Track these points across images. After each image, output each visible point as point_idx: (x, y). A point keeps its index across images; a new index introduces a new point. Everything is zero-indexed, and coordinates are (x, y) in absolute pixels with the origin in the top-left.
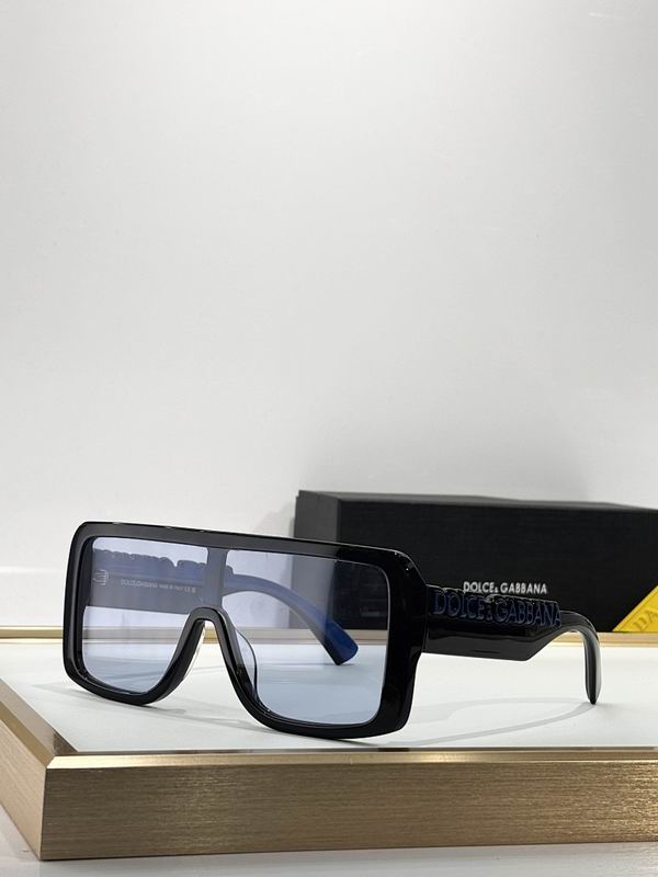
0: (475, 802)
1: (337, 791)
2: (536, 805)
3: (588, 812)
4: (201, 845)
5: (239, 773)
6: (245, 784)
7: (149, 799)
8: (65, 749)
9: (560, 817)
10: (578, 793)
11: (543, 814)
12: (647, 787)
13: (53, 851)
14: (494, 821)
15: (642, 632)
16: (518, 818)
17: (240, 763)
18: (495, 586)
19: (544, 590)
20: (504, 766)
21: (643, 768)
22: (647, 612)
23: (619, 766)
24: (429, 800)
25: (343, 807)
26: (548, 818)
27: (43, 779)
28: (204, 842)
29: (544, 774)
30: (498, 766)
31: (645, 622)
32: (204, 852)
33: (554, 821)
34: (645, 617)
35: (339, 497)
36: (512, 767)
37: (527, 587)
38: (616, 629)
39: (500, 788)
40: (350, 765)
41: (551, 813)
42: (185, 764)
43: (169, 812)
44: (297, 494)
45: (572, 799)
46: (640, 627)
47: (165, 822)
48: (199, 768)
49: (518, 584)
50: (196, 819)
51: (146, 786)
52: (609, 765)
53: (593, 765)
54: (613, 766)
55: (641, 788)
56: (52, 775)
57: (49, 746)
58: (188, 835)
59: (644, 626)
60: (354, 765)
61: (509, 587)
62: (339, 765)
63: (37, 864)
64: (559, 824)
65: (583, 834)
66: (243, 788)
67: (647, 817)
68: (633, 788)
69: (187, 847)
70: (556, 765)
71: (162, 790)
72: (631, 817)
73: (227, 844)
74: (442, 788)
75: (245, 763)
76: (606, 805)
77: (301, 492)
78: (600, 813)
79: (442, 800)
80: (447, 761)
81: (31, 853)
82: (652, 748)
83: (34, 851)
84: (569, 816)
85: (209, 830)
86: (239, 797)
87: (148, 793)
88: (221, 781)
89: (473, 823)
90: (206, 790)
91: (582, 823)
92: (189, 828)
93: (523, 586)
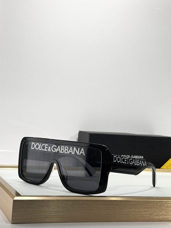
0: (124, 210)
1: (89, 207)
2: (140, 212)
3: (154, 214)
4: (53, 220)
5: (63, 202)
6: (65, 205)
7: (40, 208)
8: (18, 195)
9: (146, 215)
10: (151, 209)
11: (142, 214)
12: (169, 207)
13: (15, 221)
14: (129, 215)
15: (168, 169)
16: (135, 215)
17: (63, 199)
18: (130, 156)
19: (143, 157)
20: (132, 201)
21: (168, 202)
22: (169, 164)
23: (162, 202)
24: (112, 210)
25: (90, 211)
27: (12, 202)
28: (54, 220)
29: (142, 203)
30: (130, 201)
31: (169, 166)
32: (54, 222)
33: (145, 216)
34: (169, 165)
35: (90, 132)
36: (134, 201)
37: (138, 157)
38: (161, 168)
39: (131, 207)
40: (92, 200)
41: (144, 214)
42: (49, 199)
43: (45, 212)
44: (79, 132)
45: (150, 210)
46: (167, 167)
47: (44, 214)
48: (53, 200)
49: (136, 156)
50: (52, 214)
51: (39, 205)
52: (159, 201)
54: (160, 202)
56: (15, 201)
57: (14, 194)
58: (50, 218)
59: (168, 167)
60: (93, 200)
61: (133, 156)
62: (89, 200)
63: (11, 225)
64: (146, 216)
65: (152, 219)
66: (64, 206)
67: (169, 215)
68: (165, 207)
69: (50, 221)
70: (146, 201)
71: (43, 206)
72: (165, 215)
73: (60, 220)
74: (116, 207)
75: (65, 199)
76: (158, 212)
78: (157, 214)
79: (116, 209)
80: (117, 200)
82: (170, 197)
83: (10, 221)
84: (149, 215)
85: (55, 216)
86: (63, 208)
87: (40, 207)
88: (59, 204)
89: (124, 216)
90: (54, 206)
91: (152, 216)
92: (50, 216)
93: (137, 156)
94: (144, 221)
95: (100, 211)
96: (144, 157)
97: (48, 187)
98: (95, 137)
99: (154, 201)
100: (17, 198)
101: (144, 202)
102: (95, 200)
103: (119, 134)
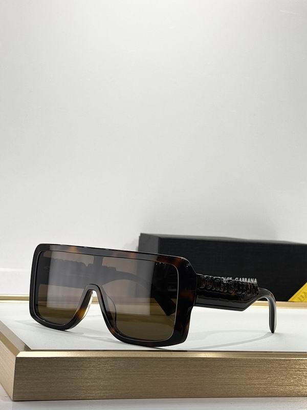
0: (220, 376)
1: (155, 370)
2: (250, 379)
3: (275, 382)
5: (108, 361)
6: (111, 366)
7: (65, 372)
8: (27, 349)
9: (261, 384)
10: (270, 373)
11: (252, 383)
12: (303, 371)
13: (19, 396)
14: (230, 386)
15: (302, 302)
16: (240, 384)
17: (109, 356)
20: (234, 360)
22: (305, 293)
23: (290, 360)
24: (198, 375)
25: (158, 378)
26: (255, 385)
27: (15, 362)
28: (91, 394)
29: (254, 364)
32: (91, 398)
33: (258, 386)
34: (303, 295)
35: (160, 236)
38: (289, 300)
39: (232, 370)
41: (257, 383)
42: (83, 356)
43: (74, 379)
44: (139, 235)
45: (267, 376)
46: (300, 299)
47: (72, 383)
48: (89, 358)
49: (243, 278)
50: (87, 383)
51: (64, 366)
52: (284, 360)
53: (277, 360)
54: (287, 360)
55: (300, 371)
56: (19, 360)
58: (83, 390)
59: (303, 299)
60: (163, 358)
62: (155, 358)
63: (11, 403)
64: (260, 388)
65: (272, 393)
66: (110, 368)
67: (302, 385)
68: (296, 371)
69: (83, 396)
71: (72, 368)
72: (295, 385)
73: (102, 395)
74: (204, 369)
75: (111, 356)
76: (283, 379)
77: (142, 234)
78: (280, 383)
79: (205, 375)
81: (8, 398)
82: (305, 352)
83: (10, 397)
85: (94, 388)
86: (108, 372)
87: (65, 370)
88: (100, 365)
89: (220, 386)
90: (92, 369)
91: (272, 387)
92: (83, 387)
93: (246, 279)
94: (256, 395)
95: (176, 377)
96: (257, 281)
97: (83, 333)
98: (169, 245)
99: (274, 360)
100: (23, 354)
101: (256, 361)
102: (168, 358)
103: (213, 239)
